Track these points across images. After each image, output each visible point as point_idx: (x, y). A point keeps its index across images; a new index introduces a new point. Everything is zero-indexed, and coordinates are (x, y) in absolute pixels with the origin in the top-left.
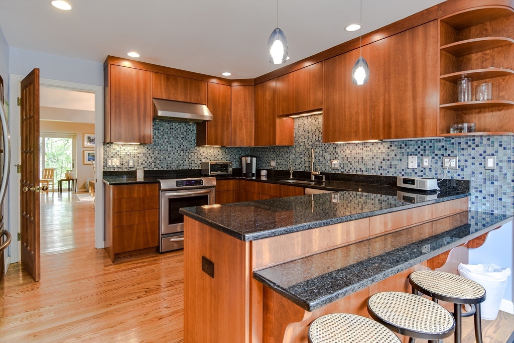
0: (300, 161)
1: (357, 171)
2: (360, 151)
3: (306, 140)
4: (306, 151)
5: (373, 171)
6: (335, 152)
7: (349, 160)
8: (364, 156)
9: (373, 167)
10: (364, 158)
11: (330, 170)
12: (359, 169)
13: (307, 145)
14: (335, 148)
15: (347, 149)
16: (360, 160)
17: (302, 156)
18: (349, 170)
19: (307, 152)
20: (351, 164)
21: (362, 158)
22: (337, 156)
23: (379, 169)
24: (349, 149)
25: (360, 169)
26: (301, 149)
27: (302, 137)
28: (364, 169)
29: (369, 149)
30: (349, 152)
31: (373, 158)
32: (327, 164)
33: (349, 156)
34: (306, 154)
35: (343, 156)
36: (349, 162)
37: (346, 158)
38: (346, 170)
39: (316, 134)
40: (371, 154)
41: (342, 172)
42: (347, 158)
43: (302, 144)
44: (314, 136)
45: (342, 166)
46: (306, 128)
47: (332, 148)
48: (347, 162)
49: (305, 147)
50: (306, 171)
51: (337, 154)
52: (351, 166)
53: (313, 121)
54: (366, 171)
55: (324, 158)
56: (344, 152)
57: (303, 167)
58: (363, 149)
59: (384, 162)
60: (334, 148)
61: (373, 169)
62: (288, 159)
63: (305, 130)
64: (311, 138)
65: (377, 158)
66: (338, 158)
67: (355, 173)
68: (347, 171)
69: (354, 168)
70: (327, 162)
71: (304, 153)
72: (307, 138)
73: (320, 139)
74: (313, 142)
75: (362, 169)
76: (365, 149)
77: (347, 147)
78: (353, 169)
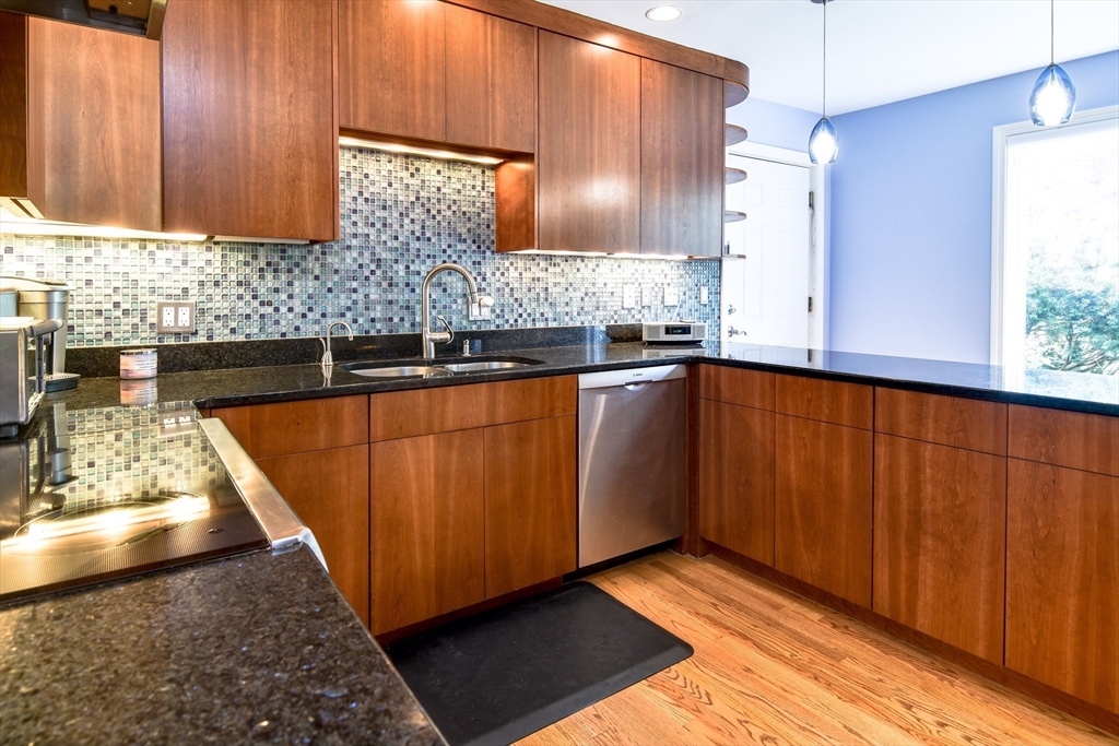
0: (344, 301)
1: (534, 320)
2: (542, 275)
3: (372, 231)
4: (373, 267)
5: (567, 319)
6: (479, 274)
7: (515, 296)
8: (550, 285)
9: (567, 309)
10: (550, 290)
11: (465, 323)
12: (538, 315)
13: (378, 250)
14: (479, 263)
15: (512, 269)
16: (542, 295)
17: (355, 285)
18: (516, 321)
19: (378, 272)
20: (521, 305)
21: (547, 289)
22: (484, 285)
23: (579, 314)
24: (516, 269)
25: (542, 314)
26: (348, 261)
27: (354, 218)
28: (550, 315)
29: (558, 270)
30: (517, 275)
31: (567, 289)
32: (454, 306)
33: (516, 285)
34: (372, 278)
35: (498, 285)
36: (516, 300)
37: (507, 290)
38: (507, 321)
39: (412, 216)
40: (562, 280)
41: (498, 326)
42: (512, 290)
43: (354, 242)
44: (407, 221)
45: (498, 311)
46: (371, 189)
47: (470, 264)
48: (511, 301)
49: (367, 254)
50: (373, 333)
51: (484, 279)
52: (520, 311)
53: (406, 175)
54: (555, 320)
55: (445, 290)
56: (503, 274)
57: (361, 320)
58: (547, 269)
59: (586, 299)
60: (474, 263)
61: (567, 314)
62: (284, 297)
63: (366, 195)
64: (396, 226)
65: (575, 290)
66: (488, 291)
67: (529, 326)
68: (511, 321)
69: (529, 315)
70: (455, 301)
71: (367, 273)
72: (378, 225)
73: (428, 235)
74: (401, 239)
75: (546, 315)
76: (551, 269)
77: (512, 264)
78: (525, 316)
